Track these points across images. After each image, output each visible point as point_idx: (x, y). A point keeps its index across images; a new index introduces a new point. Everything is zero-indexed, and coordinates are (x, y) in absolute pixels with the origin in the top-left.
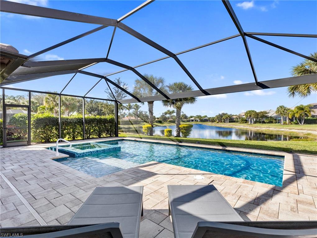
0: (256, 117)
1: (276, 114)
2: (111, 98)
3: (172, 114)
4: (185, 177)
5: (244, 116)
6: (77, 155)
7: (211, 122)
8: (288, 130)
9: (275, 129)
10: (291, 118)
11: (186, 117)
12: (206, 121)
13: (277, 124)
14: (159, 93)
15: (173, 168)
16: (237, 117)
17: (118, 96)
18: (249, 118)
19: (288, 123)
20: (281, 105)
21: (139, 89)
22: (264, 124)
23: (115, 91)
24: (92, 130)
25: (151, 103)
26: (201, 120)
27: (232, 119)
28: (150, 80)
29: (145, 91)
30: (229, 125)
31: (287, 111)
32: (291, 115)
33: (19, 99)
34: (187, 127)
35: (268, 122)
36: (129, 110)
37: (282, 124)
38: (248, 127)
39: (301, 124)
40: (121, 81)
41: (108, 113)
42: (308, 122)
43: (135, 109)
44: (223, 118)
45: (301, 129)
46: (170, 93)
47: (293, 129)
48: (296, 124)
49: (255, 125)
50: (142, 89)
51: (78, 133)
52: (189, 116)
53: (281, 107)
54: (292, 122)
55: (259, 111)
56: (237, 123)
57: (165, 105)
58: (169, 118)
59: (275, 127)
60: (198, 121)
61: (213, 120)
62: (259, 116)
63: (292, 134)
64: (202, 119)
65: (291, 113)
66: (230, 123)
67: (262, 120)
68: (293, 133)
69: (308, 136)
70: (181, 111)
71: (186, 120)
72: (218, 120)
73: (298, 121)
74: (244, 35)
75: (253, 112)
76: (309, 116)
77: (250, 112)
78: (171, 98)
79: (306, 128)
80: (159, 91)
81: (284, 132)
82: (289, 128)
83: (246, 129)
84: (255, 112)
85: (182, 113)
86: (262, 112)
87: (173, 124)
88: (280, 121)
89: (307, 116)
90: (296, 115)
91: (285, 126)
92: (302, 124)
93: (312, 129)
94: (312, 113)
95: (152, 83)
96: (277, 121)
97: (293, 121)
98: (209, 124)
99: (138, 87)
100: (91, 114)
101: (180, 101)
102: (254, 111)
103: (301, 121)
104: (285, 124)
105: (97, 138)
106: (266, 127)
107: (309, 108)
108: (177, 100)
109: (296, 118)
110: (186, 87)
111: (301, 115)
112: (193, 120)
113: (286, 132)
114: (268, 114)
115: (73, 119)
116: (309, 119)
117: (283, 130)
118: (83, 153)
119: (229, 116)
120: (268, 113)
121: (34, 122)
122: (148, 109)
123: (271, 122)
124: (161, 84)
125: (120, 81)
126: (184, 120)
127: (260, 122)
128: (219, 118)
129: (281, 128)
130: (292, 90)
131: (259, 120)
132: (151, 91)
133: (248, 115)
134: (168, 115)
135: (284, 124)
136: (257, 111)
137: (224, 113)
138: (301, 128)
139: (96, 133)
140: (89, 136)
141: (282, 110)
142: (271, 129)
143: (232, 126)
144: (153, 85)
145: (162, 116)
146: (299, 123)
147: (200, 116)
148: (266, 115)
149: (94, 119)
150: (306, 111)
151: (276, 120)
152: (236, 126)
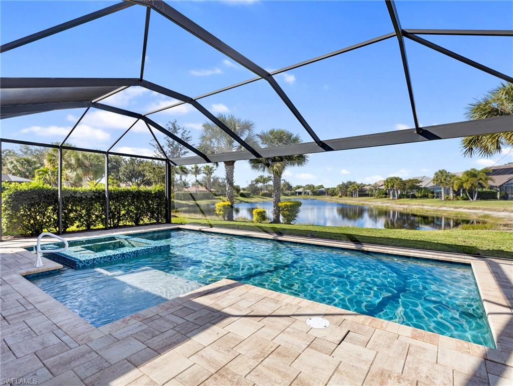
0: (402, 187)
1: (434, 183)
2: (160, 154)
3: (267, 183)
4: (288, 323)
5: (382, 185)
6: (81, 265)
7: (329, 196)
8: (452, 209)
9: (433, 208)
10: (456, 190)
11: (289, 187)
12: (322, 193)
13: (435, 199)
14: (243, 148)
15: (265, 296)
16: (372, 188)
17: (172, 153)
18: (391, 189)
19: (452, 197)
20: (441, 169)
21: (210, 140)
22: (414, 200)
23: (167, 142)
24: (123, 212)
25: (230, 164)
26: (313, 192)
27: (363, 192)
28: (228, 126)
29: (221, 144)
30: (359, 201)
31: (450, 178)
32: (456, 185)
33: (6, 155)
34: (291, 206)
35: (421, 197)
36: (196, 176)
37: (443, 199)
38: (389, 204)
39: (473, 199)
40: (178, 126)
41: (155, 181)
42: (484, 196)
43: (205, 173)
44: (348, 190)
45: (474, 208)
46: (263, 146)
47: (461, 207)
48: (465, 199)
49: (400, 201)
50: (214, 140)
51: (97, 216)
52: (294, 185)
53: (442, 172)
54: (458, 197)
55: (407, 179)
56: (371, 198)
57: (254, 167)
58: (261, 190)
59: (433, 204)
60: (308, 194)
61: (332, 193)
62: (407, 187)
63: (459, 215)
64: (315, 190)
65: (456, 182)
66: (360, 198)
67: (412, 193)
68: (461, 215)
69: (486, 220)
70: (281, 179)
71: (290, 192)
72: (342, 192)
73: (468, 195)
74: (402, 34)
75: (397, 180)
76: (485, 187)
77: (392, 179)
78: (264, 156)
79: (481, 207)
80: (243, 143)
81: (447, 212)
82: (453, 206)
83: (387, 207)
84: (401, 179)
85: (282, 182)
86: (412, 181)
87: (269, 199)
88: (440, 195)
89: (483, 187)
90: (464, 185)
91: (448, 203)
92: (475, 200)
93: (490, 207)
94: (490, 183)
95: (233, 130)
96: (435, 195)
97: (460, 195)
98: (327, 198)
99: (208, 136)
100: (132, 181)
101: (279, 161)
102: (398, 178)
103: (472, 195)
104: (447, 199)
105: (132, 226)
106: (417, 203)
107: (485, 174)
108: (274, 160)
109: (464, 190)
110: (291, 136)
111: (473, 185)
112: (300, 193)
113: (449, 212)
114: (421, 184)
115: (86, 192)
116: (485, 192)
117: (444, 208)
118: (94, 259)
119: (358, 187)
120: (421, 182)
121: (9, 198)
122: (225, 174)
123: (425, 196)
124: (247, 133)
125: (176, 127)
126: (287, 192)
127: (408, 197)
128: (343, 189)
129: (441, 207)
130: (469, 143)
131: (407, 193)
132: (231, 143)
133: (390, 185)
134: (260, 185)
135: (445, 200)
136: (404, 179)
137: (350, 182)
138: (473, 206)
139: (130, 217)
140: (118, 222)
141: (443, 177)
142: (425, 207)
143: (363, 203)
144: (233, 133)
145: (250, 185)
146: (470, 198)
147: (312, 185)
148: (418, 184)
149: (126, 191)
150: (481, 179)
151: (433, 193)
152: (370, 203)
